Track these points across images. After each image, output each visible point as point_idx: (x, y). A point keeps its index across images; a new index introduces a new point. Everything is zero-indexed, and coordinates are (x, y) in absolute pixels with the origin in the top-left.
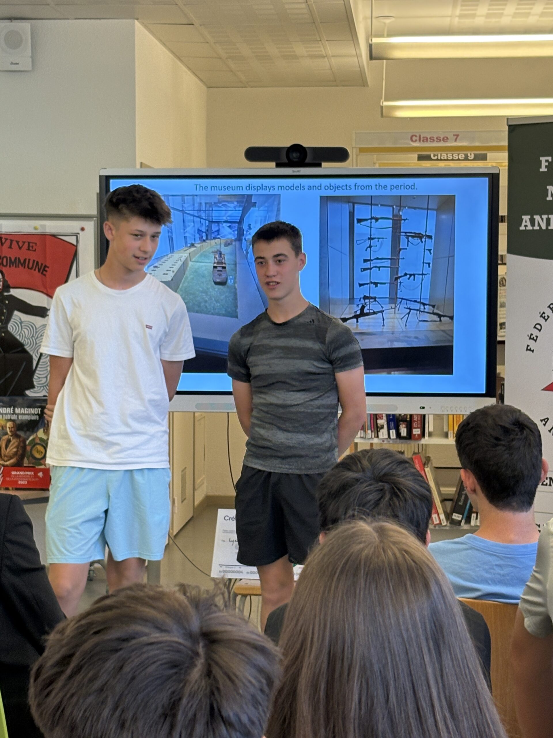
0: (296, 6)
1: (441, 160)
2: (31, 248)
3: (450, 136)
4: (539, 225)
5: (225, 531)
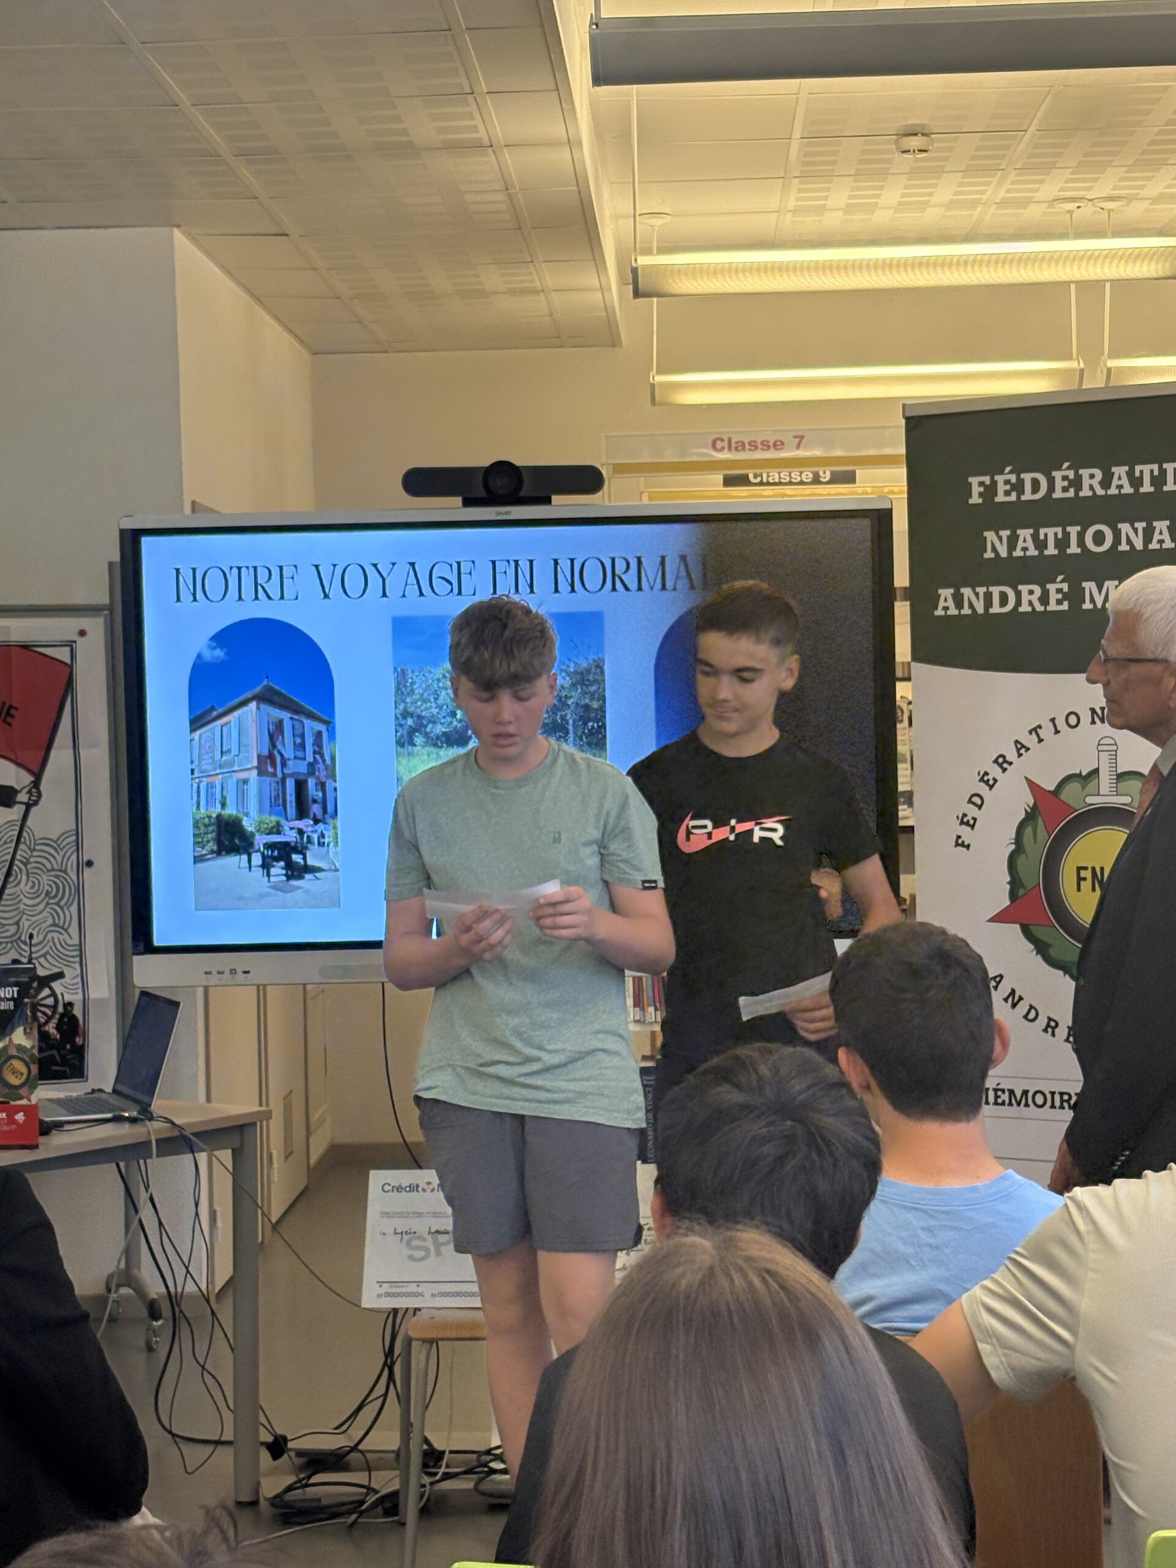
1: (768, 484)
3: (787, 438)
4: (971, 606)
5: (385, 1214)
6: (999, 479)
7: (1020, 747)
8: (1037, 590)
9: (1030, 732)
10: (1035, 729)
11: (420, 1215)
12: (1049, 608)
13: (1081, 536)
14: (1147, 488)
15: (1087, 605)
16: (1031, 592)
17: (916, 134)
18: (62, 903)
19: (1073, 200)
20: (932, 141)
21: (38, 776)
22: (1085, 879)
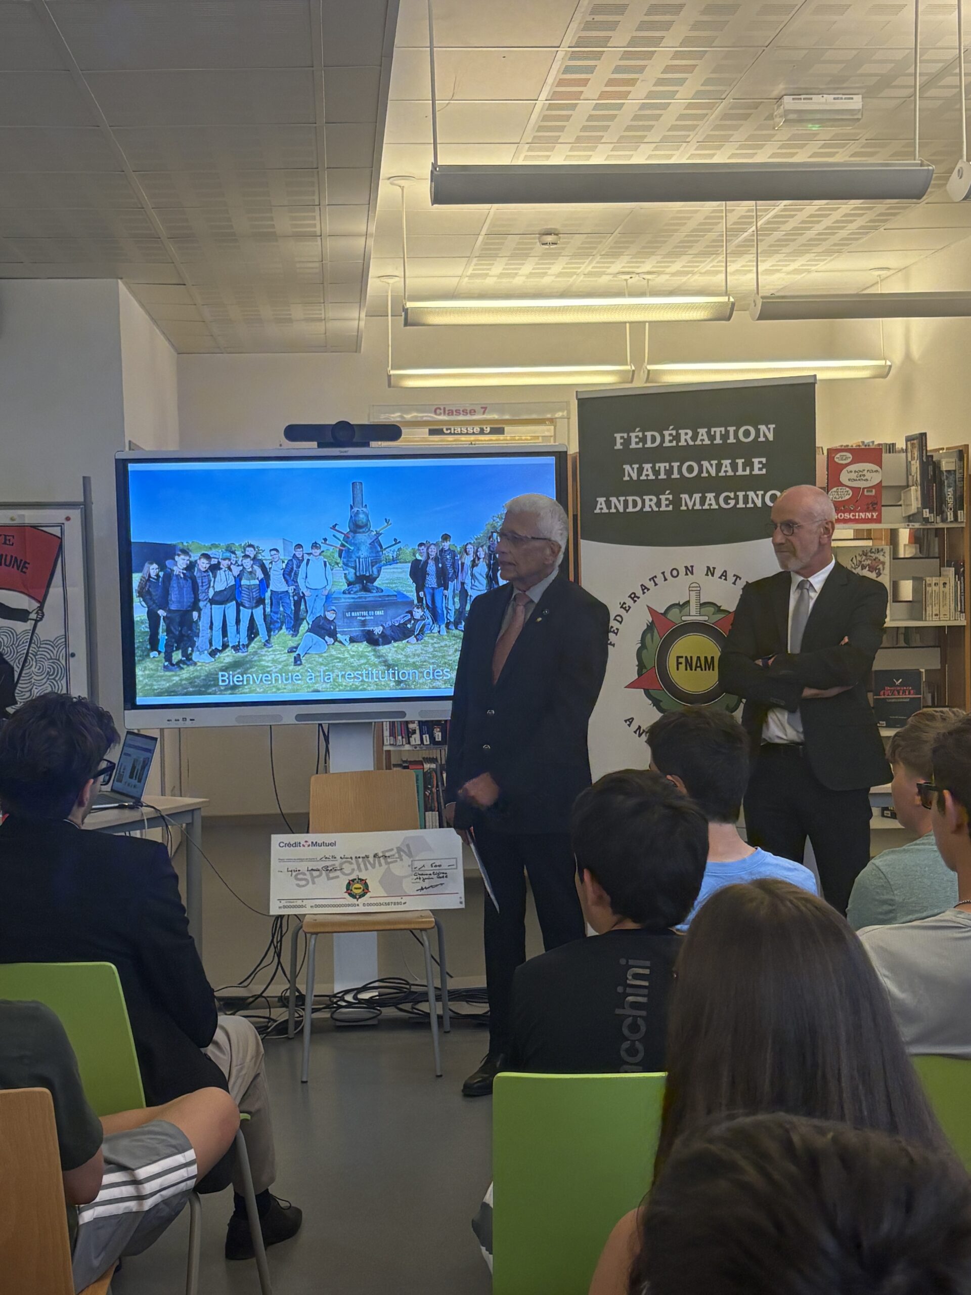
0: (310, 265)
1: (454, 434)
2: (8, 542)
3: (478, 408)
4: (616, 507)
5: (281, 860)
6: (633, 435)
7: (644, 588)
8: (655, 499)
9: (650, 580)
10: (653, 578)
11: (302, 860)
12: (661, 509)
13: (680, 468)
14: (718, 441)
15: (684, 508)
16: (651, 500)
17: (550, 234)
18: (57, 679)
19: (628, 273)
20: (560, 238)
21: (42, 603)
22: (681, 663)
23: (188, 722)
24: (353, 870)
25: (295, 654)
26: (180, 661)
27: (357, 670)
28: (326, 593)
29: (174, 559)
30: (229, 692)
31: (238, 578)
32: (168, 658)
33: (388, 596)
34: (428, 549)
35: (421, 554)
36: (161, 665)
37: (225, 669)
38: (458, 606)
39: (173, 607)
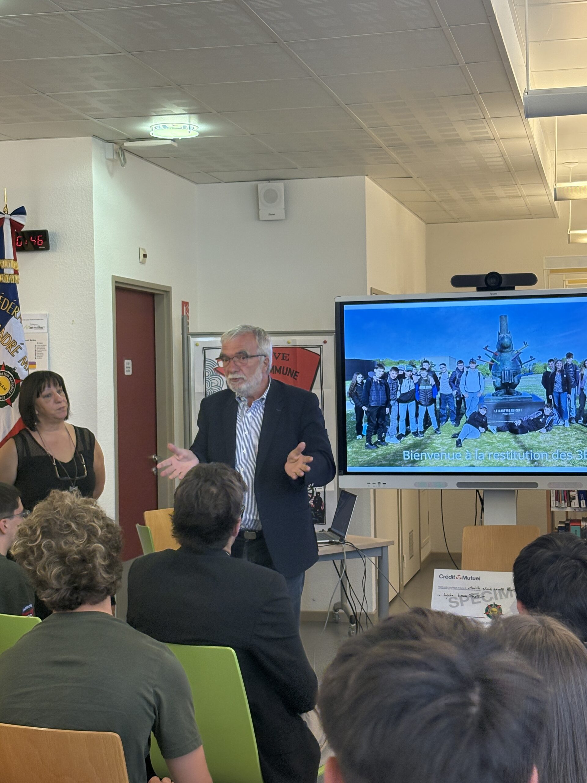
0: (496, 159)
2: (285, 358)
5: (440, 587)
11: (455, 588)
23: (382, 485)
24: (491, 599)
25: (457, 439)
26: (377, 442)
27: (501, 452)
28: (479, 395)
29: (373, 371)
30: (410, 465)
31: (418, 384)
32: (369, 440)
33: (525, 398)
34: (555, 364)
35: (550, 368)
36: (364, 444)
37: (408, 448)
38: (578, 406)
39: (372, 404)
